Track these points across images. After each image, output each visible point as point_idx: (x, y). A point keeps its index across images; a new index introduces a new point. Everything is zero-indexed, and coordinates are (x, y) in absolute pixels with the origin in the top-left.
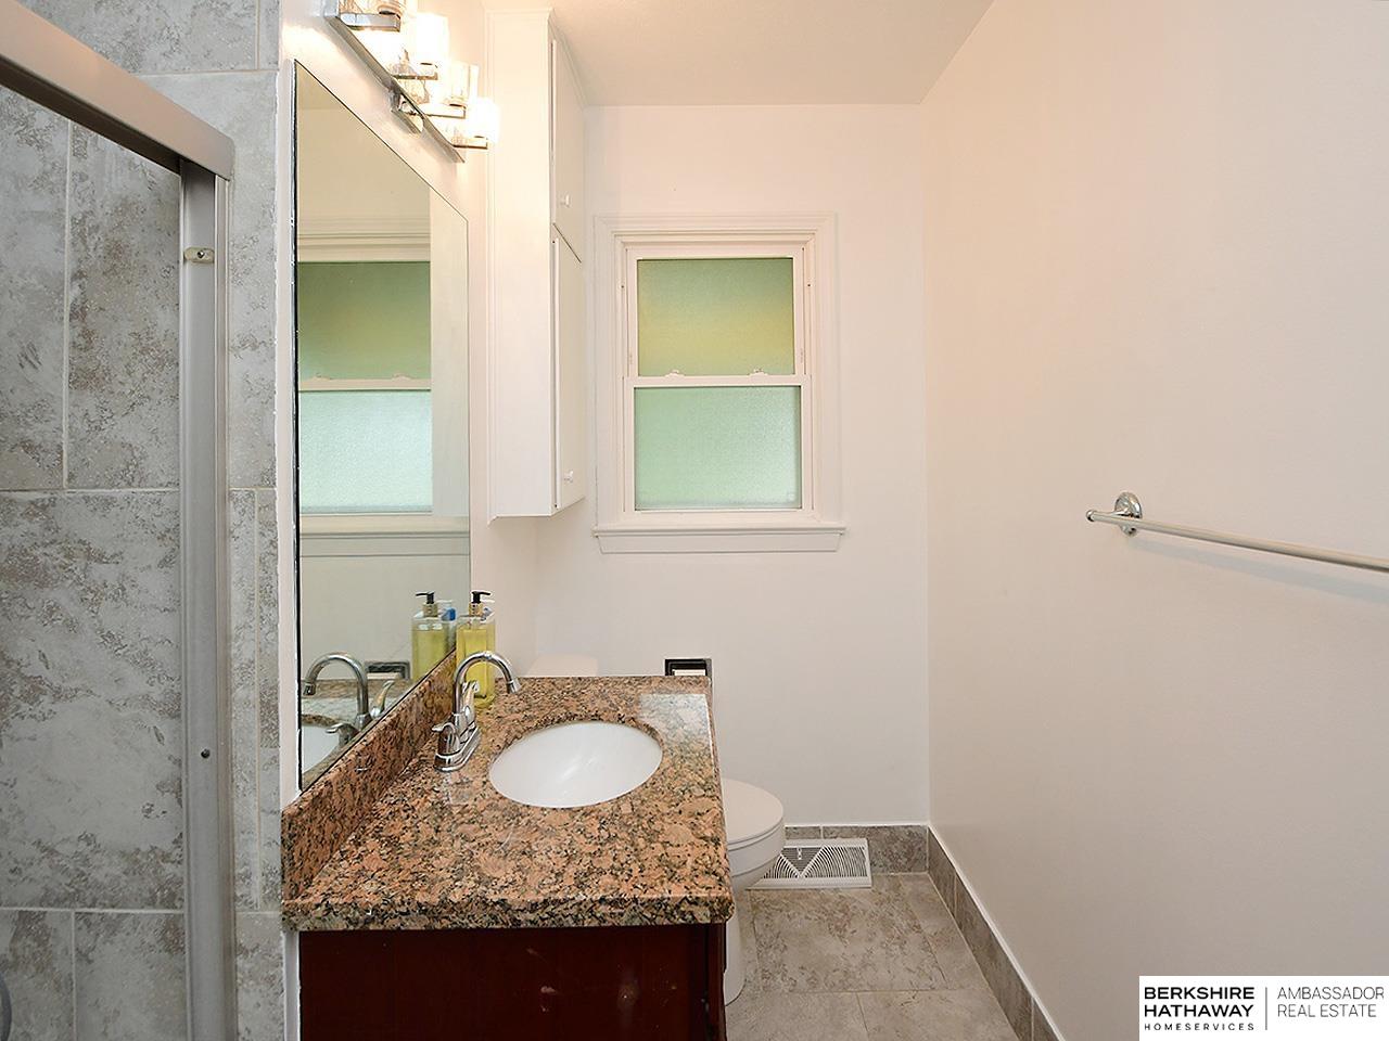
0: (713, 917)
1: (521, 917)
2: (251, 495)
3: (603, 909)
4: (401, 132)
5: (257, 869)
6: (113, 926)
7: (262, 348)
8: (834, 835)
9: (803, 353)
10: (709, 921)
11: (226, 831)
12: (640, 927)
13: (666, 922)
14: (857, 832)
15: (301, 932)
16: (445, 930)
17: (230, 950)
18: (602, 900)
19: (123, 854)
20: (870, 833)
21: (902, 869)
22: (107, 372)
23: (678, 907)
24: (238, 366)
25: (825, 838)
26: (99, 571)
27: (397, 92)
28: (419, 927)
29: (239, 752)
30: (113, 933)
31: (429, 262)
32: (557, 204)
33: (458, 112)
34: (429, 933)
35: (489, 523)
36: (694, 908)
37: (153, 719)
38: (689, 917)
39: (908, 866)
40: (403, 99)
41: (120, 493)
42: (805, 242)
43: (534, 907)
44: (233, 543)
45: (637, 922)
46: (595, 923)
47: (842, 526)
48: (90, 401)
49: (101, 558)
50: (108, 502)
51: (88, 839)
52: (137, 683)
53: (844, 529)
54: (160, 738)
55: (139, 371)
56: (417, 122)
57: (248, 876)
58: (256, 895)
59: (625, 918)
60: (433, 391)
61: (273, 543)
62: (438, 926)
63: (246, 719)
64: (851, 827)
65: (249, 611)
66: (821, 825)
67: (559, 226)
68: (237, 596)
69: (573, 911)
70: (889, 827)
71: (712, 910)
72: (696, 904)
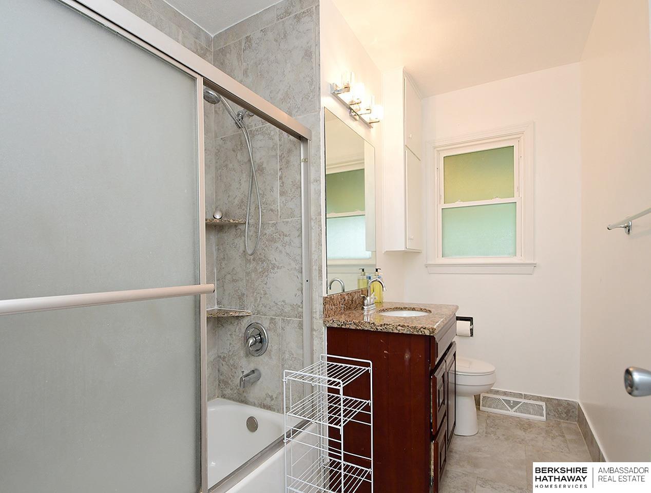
0: (430, 333)
1: (378, 328)
2: (316, 218)
3: (399, 328)
4: (352, 121)
5: (318, 310)
6: (289, 322)
7: (318, 182)
8: (529, 398)
9: (518, 188)
10: (429, 334)
11: (311, 300)
12: (409, 334)
13: (417, 333)
14: (541, 399)
15: (328, 327)
16: (360, 330)
17: (312, 330)
18: (399, 325)
19: (291, 305)
20: (547, 400)
21: (563, 419)
22: (287, 191)
23: (420, 329)
24: (313, 187)
25: (525, 399)
26: (286, 239)
27: (351, 109)
28: (354, 328)
29: (314, 281)
30: (289, 324)
31: (364, 169)
32: (407, 138)
33: (369, 111)
34: (356, 330)
35: (383, 252)
36: (424, 330)
37: (296, 273)
38: (423, 332)
39: (567, 418)
40: (352, 111)
41: (289, 220)
42: (519, 138)
43: (381, 325)
44: (313, 230)
45: (408, 333)
46: (397, 332)
47: (535, 263)
48: (283, 199)
49: (286, 236)
50: (287, 222)
51: (284, 301)
52: (293, 265)
53: (536, 264)
54: (298, 278)
55: (293, 190)
56: (357, 117)
57: (316, 312)
58: (318, 317)
59: (405, 331)
60: (366, 216)
61: (321, 230)
62: (358, 328)
63: (315, 274)
64: (538, 397)
65: (316, 247)
66: (523, 393)
67: (408, 146)
68: (313, 244)
69: (392, 327)
70: (557, 399)
71: (430, 331)
72: (425, 329)
